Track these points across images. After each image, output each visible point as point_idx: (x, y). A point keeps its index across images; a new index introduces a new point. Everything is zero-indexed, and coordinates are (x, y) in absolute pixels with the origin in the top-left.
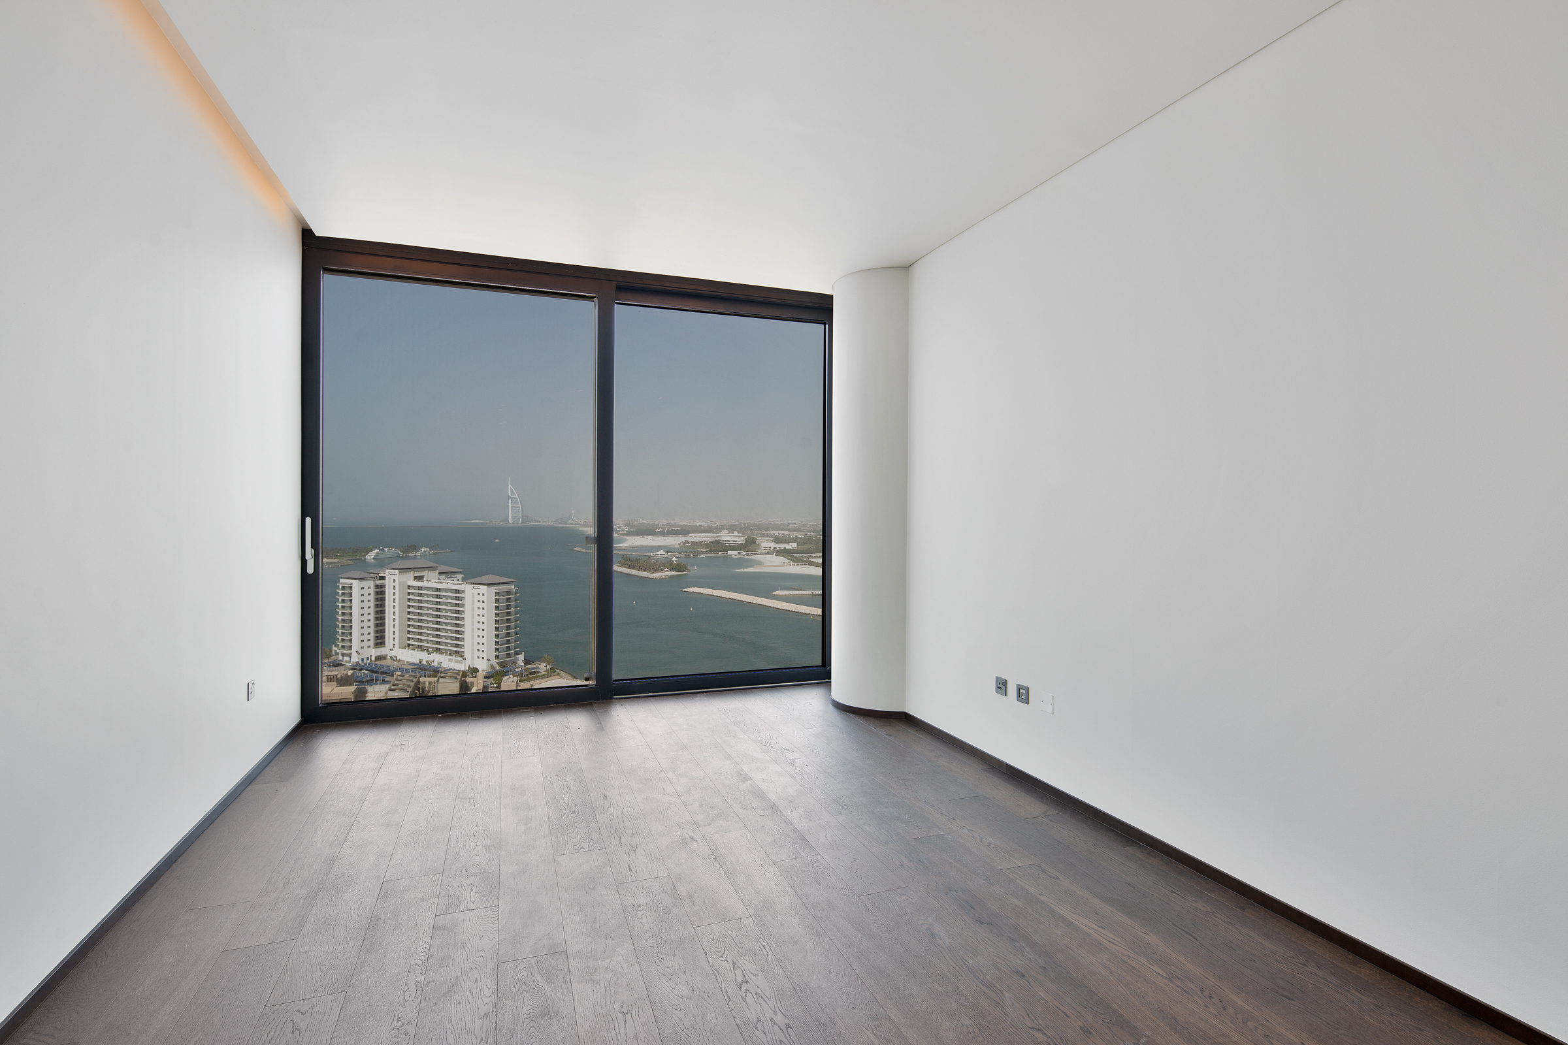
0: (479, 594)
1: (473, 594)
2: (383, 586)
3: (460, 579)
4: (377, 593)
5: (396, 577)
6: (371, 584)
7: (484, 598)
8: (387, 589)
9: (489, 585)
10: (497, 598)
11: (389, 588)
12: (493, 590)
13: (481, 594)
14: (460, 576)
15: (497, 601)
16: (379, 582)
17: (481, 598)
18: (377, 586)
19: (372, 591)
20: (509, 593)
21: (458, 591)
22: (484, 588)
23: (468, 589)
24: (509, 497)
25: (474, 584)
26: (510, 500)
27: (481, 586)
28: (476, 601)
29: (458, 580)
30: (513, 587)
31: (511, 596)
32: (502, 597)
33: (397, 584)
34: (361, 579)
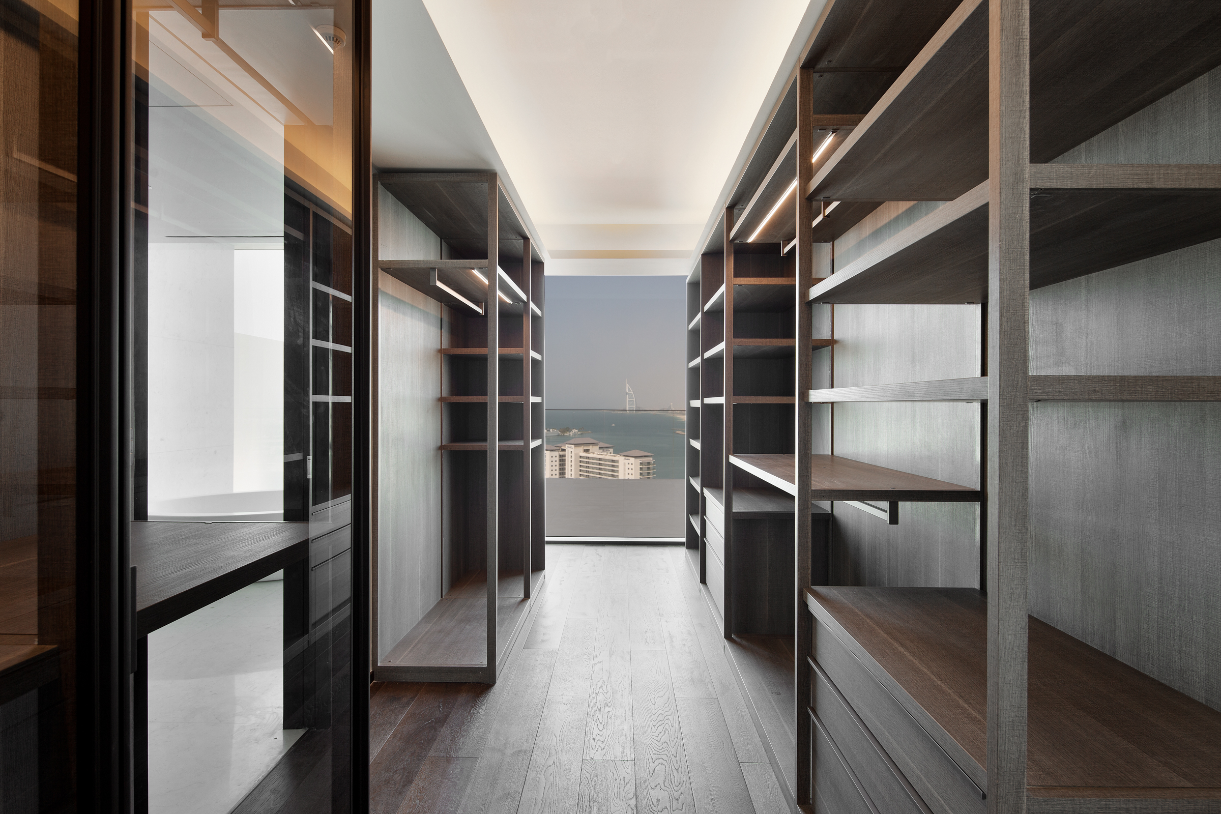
0: (629, 464)
1: (625, 464)
2: (564, 456)
3: (612, 453)
4: (560, 460)
5: (572, 450)
6: (557, 454)
7: (633, 467)
8: (566, 458)
9: (636, 457)
10: (641, 467)
11: (568, 457)
12: (639, 461)
13: (630, 464)
14: (611, 450)
15: (641, 469)
16: (562, 453)
17: (630, 467)
18: (560, 456)
19: (558, 459)
20: (649, 463)
21: (613, 461)
22: (632, 460)
23: (621, 459)
24: (627, 393)
25: (625, 456)
26: (627, 396)
27: (630, 458)
28: (627, 469)
29: (611, 453)
30: (652, 459)
31: (650, 466)
32: (644, 466)
33: (573, 455)
34: (551, 450)
